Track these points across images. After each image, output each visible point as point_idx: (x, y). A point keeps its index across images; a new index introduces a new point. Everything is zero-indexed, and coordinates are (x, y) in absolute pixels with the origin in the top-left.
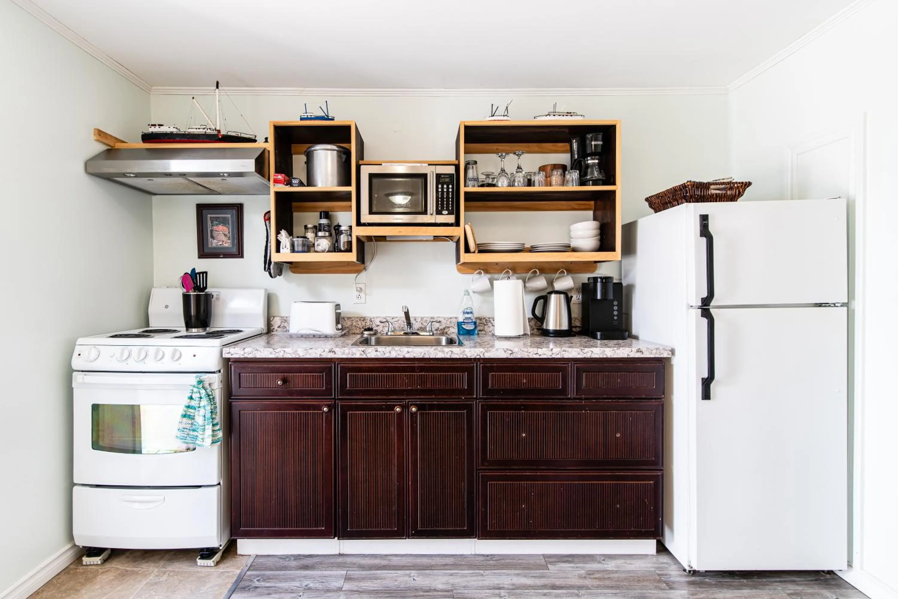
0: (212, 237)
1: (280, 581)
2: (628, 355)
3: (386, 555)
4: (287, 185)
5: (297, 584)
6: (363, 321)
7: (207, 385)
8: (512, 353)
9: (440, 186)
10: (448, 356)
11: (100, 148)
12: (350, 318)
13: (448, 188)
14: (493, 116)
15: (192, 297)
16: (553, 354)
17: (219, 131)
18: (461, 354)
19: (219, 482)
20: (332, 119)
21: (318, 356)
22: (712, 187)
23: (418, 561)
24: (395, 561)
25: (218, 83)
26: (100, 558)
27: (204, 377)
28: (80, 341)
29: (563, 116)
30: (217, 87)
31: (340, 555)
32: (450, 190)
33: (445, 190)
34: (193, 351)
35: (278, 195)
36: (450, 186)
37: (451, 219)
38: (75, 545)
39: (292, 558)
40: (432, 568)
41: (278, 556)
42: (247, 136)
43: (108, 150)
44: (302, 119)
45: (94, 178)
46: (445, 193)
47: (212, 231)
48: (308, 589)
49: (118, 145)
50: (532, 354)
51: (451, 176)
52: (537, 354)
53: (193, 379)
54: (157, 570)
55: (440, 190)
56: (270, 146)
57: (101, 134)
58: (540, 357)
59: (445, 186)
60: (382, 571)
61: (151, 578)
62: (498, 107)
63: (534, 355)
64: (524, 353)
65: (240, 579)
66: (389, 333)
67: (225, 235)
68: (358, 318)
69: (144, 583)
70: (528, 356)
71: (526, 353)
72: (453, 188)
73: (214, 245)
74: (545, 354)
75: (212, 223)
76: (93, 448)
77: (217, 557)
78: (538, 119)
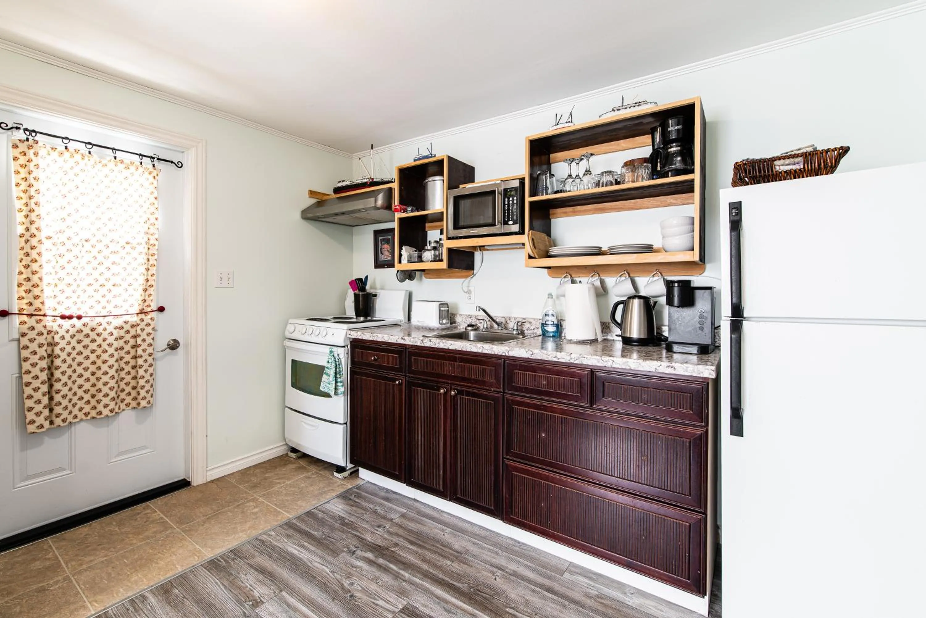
0: (382, 253)
1: (365, 501)
2: (656, 369)
3: (443, 512)
4: (404, 212)
5: (371, 506)
6: (470, 318)
7: (336, 355)
8: (532, 354)
9: (506, 200)
10: (480, 351)
11: (313, 201)
12: (461, 315)
13: (513, 200)
14: (558, 124)
15: (361, 295)
16: (571, 359)
17: (373, 179)
18: (490, 350)
19: (345, 422)
20: (435, 156)
21: (395, 342)
22: (777, 163)
23: (460, 524)
24: (445, 518)
25: (372, 145)
26: (295, 454)
27: (334, 349)
28: (290, 321)
29: (630, 107)
30: (372, 149)
31: (415, 500)
32: (515, 202)
33: (511, 202)
34: (334, 331)
35: (401, 220)
36: (515, 198)
37: (516, 228)
38: (287, 444)
39: (385, 491)
40: (465, 533)
41: (377, 485)
42: (386, 180)
43: (319, 202)
44: (415, 160)
45: (309, 221)
46: (511, 205)
47: (381, 248)
48: (375, 512)
49: (325, 198)
50: (551, 356)
51: (515, 189)
52: (556, 357)
53: (327, 349)
54: (315, 471)
55: (506, 203)
56: (395, 186)
57: (312, 193)
58: (559, 360)
59: (511, 199)
60: (430, 521)
61: (309, 474)
62: (562, 115)
63: (553, 358)
64: (544, 355)
65: (347, 491)
66: (484, 330)
67: (388, 251)
68: (466, 315)
69: (304, 475)
70: (547, 358)
71: (545, 356)
72: (517, 200)
73: (383, 259)
74: (563, 358)
75: (381, 243)
76: (292, 386)
77: (346, 474)
78: (603, 117)
